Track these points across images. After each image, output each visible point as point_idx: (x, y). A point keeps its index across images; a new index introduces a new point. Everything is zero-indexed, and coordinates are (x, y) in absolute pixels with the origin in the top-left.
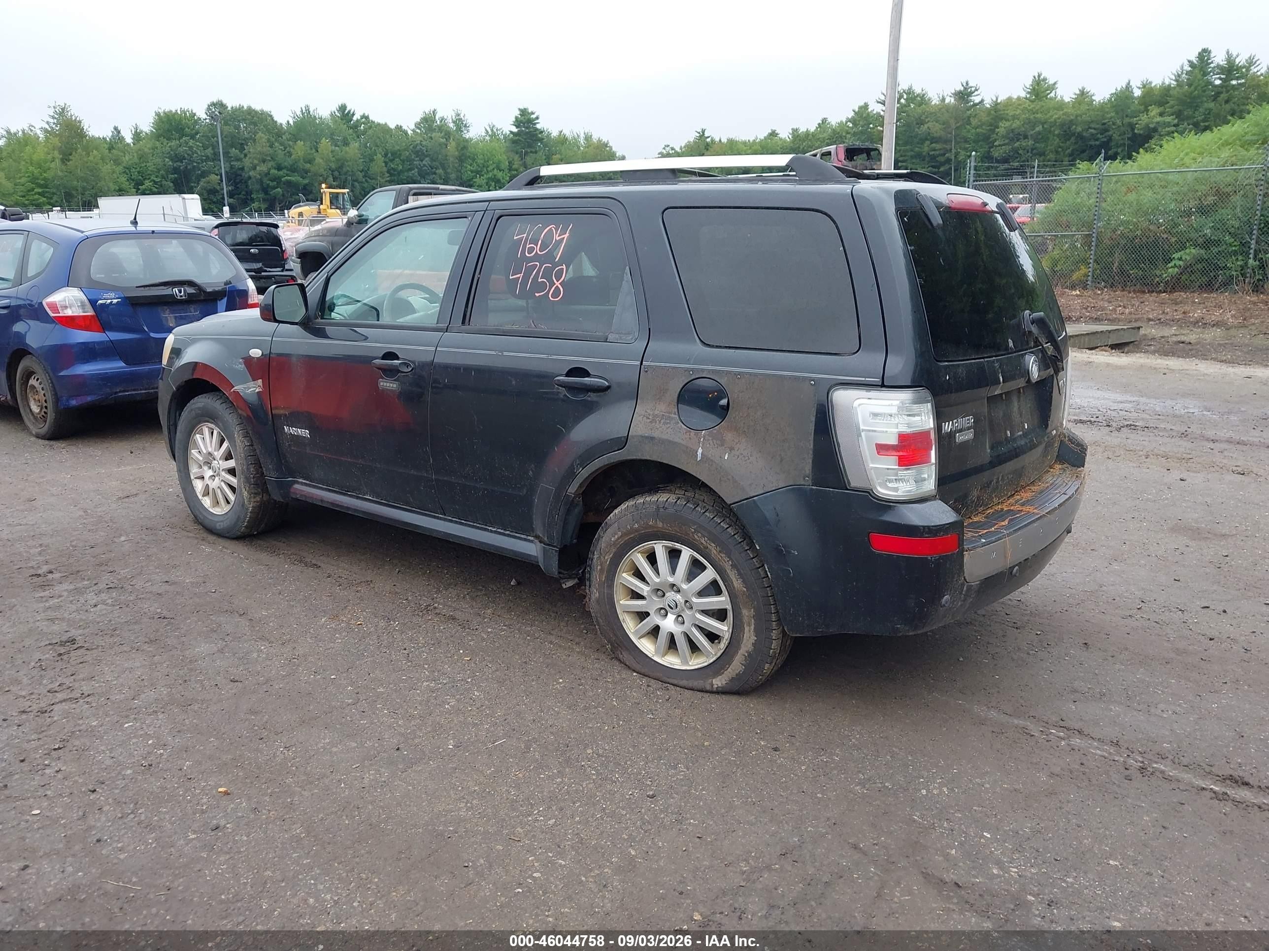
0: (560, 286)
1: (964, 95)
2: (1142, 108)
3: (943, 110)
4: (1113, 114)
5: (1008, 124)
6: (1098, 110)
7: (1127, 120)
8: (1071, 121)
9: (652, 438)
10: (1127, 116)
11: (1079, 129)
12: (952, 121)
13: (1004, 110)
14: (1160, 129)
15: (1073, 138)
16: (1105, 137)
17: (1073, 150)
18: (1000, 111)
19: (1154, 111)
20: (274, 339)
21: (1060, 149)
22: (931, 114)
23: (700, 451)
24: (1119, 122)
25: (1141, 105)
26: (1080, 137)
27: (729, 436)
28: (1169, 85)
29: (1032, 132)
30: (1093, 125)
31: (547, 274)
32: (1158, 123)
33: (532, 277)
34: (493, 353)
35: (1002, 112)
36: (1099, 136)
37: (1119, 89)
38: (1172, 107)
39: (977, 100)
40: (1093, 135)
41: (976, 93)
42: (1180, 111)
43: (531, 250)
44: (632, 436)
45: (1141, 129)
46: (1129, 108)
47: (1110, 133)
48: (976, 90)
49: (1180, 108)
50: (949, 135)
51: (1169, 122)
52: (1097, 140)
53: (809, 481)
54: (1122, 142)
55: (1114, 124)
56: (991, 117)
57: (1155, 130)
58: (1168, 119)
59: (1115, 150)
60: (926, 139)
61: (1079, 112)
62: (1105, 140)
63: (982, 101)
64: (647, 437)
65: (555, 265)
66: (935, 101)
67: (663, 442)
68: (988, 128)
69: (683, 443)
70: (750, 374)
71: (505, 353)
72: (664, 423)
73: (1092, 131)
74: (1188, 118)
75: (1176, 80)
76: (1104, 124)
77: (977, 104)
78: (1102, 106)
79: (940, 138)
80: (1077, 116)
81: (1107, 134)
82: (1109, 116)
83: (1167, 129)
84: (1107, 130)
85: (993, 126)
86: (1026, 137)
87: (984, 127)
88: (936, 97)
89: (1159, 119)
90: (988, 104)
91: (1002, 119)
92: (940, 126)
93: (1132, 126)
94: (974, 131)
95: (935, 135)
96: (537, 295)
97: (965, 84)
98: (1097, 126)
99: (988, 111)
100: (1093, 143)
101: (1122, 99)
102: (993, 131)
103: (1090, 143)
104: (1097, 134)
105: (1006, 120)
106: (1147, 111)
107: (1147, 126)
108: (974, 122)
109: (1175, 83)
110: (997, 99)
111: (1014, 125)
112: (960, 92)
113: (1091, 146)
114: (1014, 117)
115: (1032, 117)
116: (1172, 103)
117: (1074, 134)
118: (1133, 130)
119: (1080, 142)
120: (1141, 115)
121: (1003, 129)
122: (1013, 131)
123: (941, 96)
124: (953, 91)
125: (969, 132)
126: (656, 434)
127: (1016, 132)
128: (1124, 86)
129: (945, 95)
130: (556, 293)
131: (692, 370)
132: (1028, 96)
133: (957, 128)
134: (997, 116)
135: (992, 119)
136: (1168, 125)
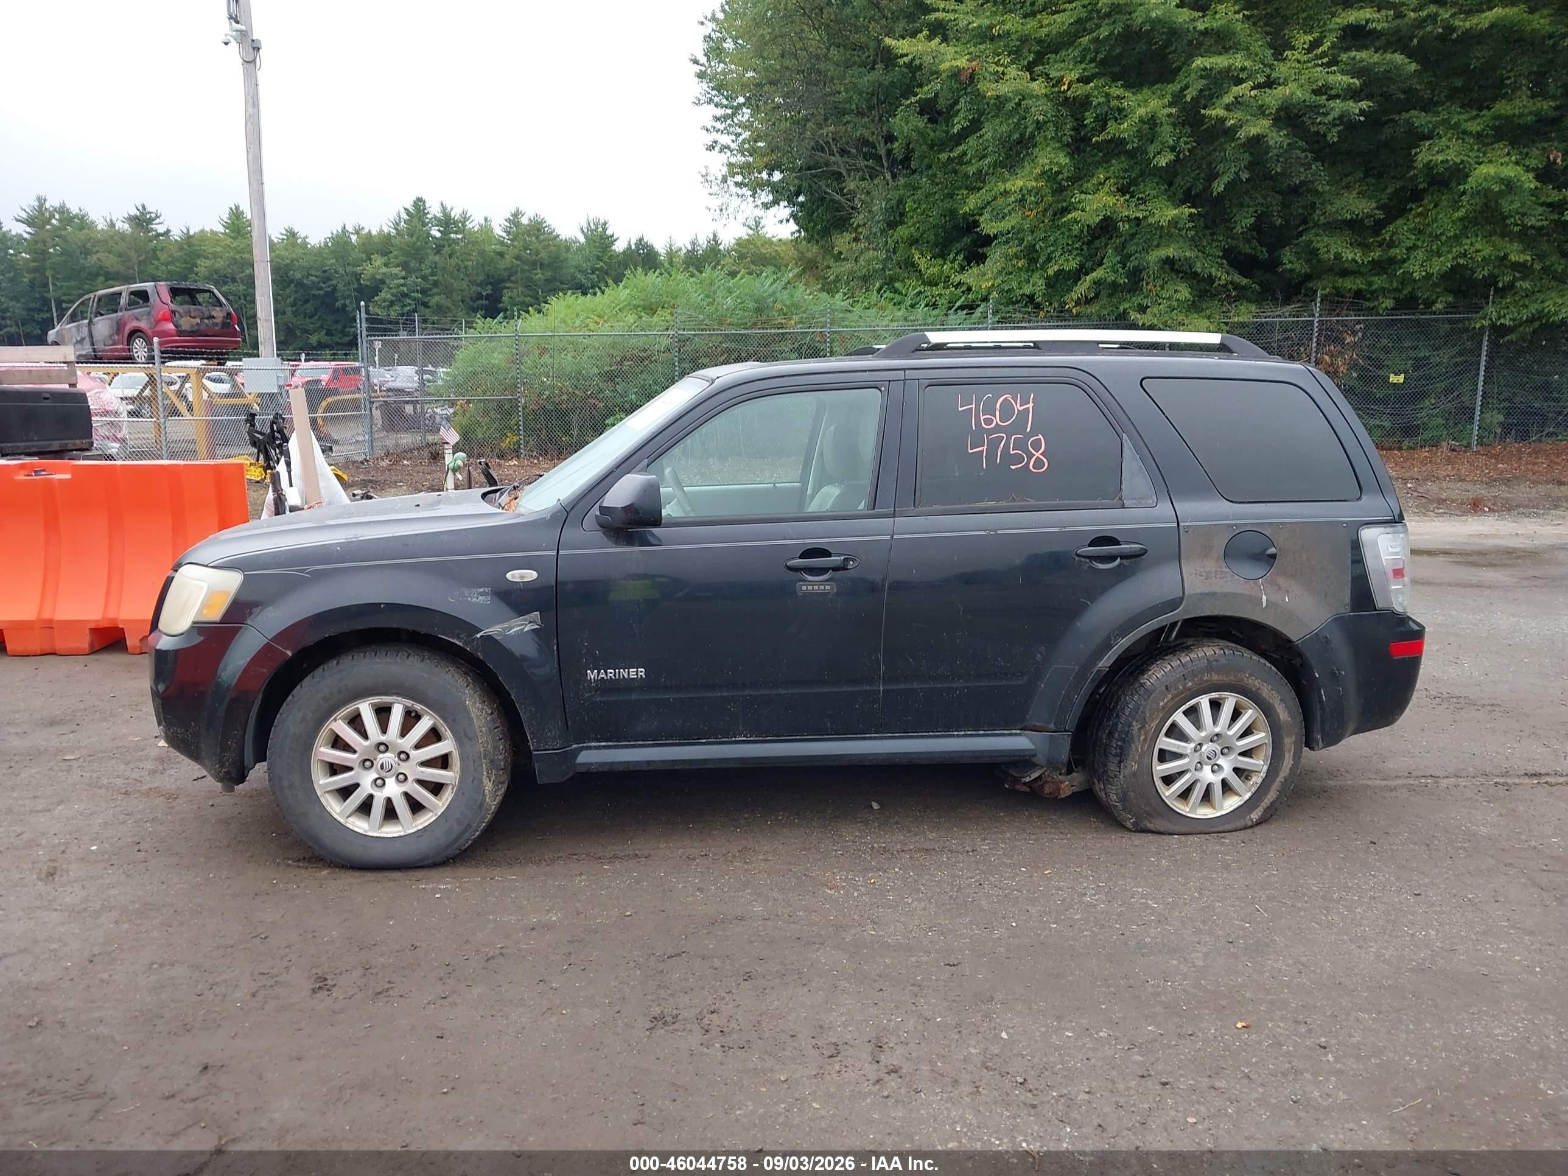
0: (1041, 457)
1: (142, 221)
2: (364, 256)
3: (116, 238)
4: (334, 261)
5: (208, 263)
6: (315, 255)
7: (349, 269)
8: (287, 265)
9: (1214, 594)
10: (348, 264)
11: (298, 276)
12: (133, 255)
13: (199, 245)
14: (388, 281)
15: (292, 285)
16: (329, 287)
17: (295, 299)
18: (194, 245)
19: (378, 261)
20: (561, 552)
21: (279, 298)
22: (98, 241)
23: (1264, 598)
24: (341, 270)
25: (363, 253)
26: (300, 284)
27: (1281, 581)
28: (389, 234)
29: (242, 275)
30: (313, 272)
31: (1020, 445)
32: (384, 274)
33: (1000, 449)
34: (983, 533)
35: (198, 248)
36: (321, 284)
37: (335, 233)
38: (396, 257)
39: (161, 229)
40: (314, 283)
41: (157, 221)
42: (405, 262)
43: (988, 422)
44: (1190, 596)
45: (368, 280)
46: (349, 255)
47: (334, 282)
48: (157, 217)
49: (405, 259)
50: (132, 271)
51: (396, 274)
52: (321, 289)
53: (1348, 608)
54: (348, 293)
55: (336, 272)
56: (184, 252)
57: (383, 282)
58: (395, 270)
59: (343, 302)
60: (98, 275)
61: (294, 256)
62: (329, 289)
63: (168, 231)
64: (1207, 594)
65: (1028, 436)
66: (101, 225)
67: (1225, 595)
68: (183, 265)
69: (1247, 593)
70: (1291, 523)
71: (999, 532)
72: (1221, 578)
73: (314, 278)
74: (415, 271)
75: (396, 229)
76: (325, 271)
77: (162, 235)
78: (319, 252)
79: (118, 273)
80: (292, 261)
81: (331, 283)
82: (329, 262)
83: (396, 282)
84: (329, 279)
85: (190, 265)
86: (234, 280)
87: (177, 264)
88: (102, 220)
89: (385, 270)
90: (176, 234)
91: (199, 256)
92: (116, 259)
93: (357, 277)
94: (164, 268)
95: (110, 269)
96: (1013, 467)
97: (141, 209)
98: (318, 274)
99: (180, 245)
100: (317, 292)
101: (340, 244)
102: (191, 270)
103: (313, 292)
104: (319, 282)
105: (207, 258)
106: (371, 260)
107: (373, 277)
108: (163, 257)
109: (394, 231)
110: (188, 230)
111: (217, 265)
112: (136, 217)
113: (314, 295)
114: (215, 255)
115: (237, 257)
116: (395, 253)
117: (292, 281)
118: (358, 280)
119: (301, 291)
120: (364, 264)
121: (203, 269)
122: (216, 271)
123: (108, 220)
124: (126, 216)
125: (157, 268)
126: (1216, 589)
127: (222, 272)
128: (340, 231)
129: (114, 219)
130: (1039, 463)
131: (1235, 525)
132: (227, 231)
133: (140, 263)
134: (191, 252)
135: (186, 255)
136: (396, 277)
